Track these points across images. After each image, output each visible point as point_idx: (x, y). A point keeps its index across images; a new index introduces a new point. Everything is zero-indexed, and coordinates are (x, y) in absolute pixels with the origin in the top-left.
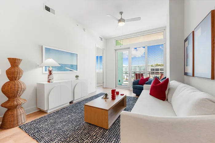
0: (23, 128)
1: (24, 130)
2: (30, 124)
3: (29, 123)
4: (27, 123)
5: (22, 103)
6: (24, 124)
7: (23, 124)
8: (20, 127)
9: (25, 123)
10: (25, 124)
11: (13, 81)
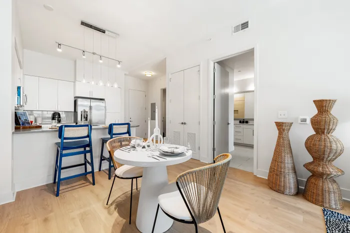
0: (327, 214)
1: (327, 218)
2: (343, 219)
3: (343, 215)
4: (338, 214)
5: (331, 174)
6: (334, 211)
7: (332, 210)
8: (324, 211)
9: (337, 211)
10: (335, 213)
11: (320, 134)
